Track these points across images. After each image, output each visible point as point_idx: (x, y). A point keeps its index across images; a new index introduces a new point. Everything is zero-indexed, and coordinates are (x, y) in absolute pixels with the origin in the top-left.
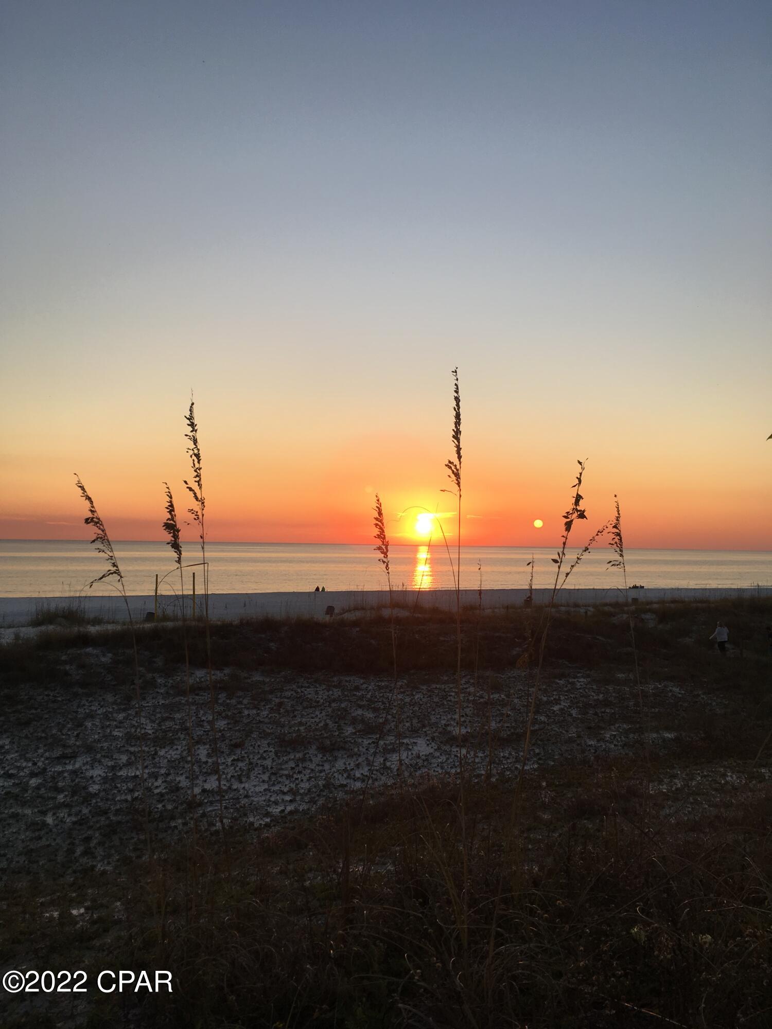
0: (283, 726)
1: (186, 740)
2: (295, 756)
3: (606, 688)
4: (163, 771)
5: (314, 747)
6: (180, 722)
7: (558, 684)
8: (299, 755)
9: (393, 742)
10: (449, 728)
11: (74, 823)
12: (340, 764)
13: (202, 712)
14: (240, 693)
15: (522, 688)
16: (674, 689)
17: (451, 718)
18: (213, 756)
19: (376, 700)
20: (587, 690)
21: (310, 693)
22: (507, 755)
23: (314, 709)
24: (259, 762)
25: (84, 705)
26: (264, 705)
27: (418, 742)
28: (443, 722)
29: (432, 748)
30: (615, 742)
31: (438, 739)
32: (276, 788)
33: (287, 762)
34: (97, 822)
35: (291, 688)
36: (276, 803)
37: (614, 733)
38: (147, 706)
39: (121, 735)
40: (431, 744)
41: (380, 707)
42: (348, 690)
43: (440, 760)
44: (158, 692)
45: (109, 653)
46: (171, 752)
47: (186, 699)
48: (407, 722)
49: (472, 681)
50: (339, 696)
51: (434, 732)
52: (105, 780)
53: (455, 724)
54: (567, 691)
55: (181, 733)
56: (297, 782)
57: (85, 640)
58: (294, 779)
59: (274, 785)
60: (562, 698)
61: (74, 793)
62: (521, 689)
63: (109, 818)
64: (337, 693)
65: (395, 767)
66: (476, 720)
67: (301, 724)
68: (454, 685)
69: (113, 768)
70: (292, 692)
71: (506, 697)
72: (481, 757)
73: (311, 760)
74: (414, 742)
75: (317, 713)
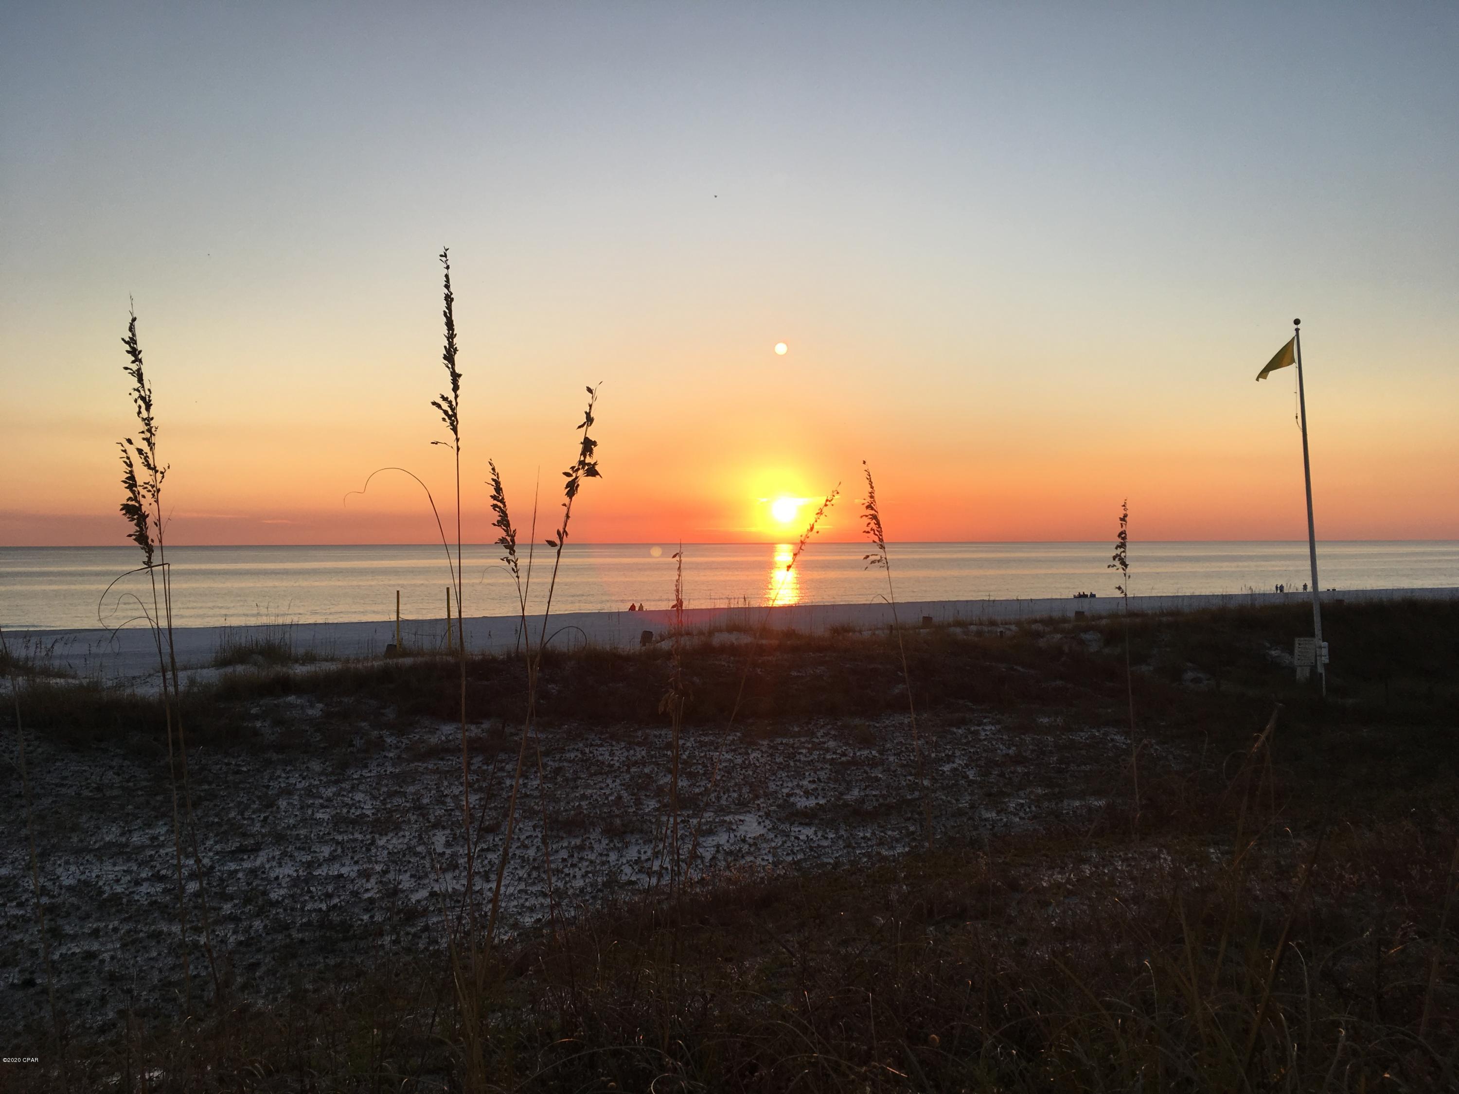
0: (557, 801)
1: (418, 823)
2: (570, 843)
3: (1021, 739)
4: (378, 868)
5: (598, 830)
6: (413, 799)
7: (955, 733)
8: (578, 841)
9: (711, 819)
10: (792, 799)
11: (240, 943)
12: (632, 853)
13: (446, 783)
14: (502, 756)
15: (903, 741)
16: (1117, 737)
17: (798, 785)
18: (453, 845)
19: (695, 761)
20: (994, 743)
21: (603, 754)
22: (868, 835)
23: (605, 776)
24: (518, 852)
25: (279, 777)
26: (536, 772)
27: (746, 819)
28: (785, 791)
29: (765, 827)
30: (1022, 814)
31: (775, 815)
32: (534, 889)
33: (558, 851)
34: (273, 941)
35: (576, 748)
36: (532, 909)
37: (1022, 801)
38: (369, 777)
39: (326, 817)
40: (764, 822)
41: (698, 772)
42: (657, 748)
43: (773, 844)
44: (385, 757)
45: (318, 702)
46: (394, 841)
47: (425, 765)
48: (734, 791)
49: (833, 732)
50: (643, 757)
51: (771, 805)
52: (295, 882)
53: (802, 793)
54: (966, 744)
55: (413, 814)
56: (567, 879)
57: (286, 685)
58: (563, 876)
59: (534, 884)
60: (958, 753)
61: (247, 901)
62: (901, 742)
63: (290, 936)
64: (641, 753)
65: (708, 856)
66: (833, 786)
67: (583, 797)
68: (808, 739)
69: (309, 865)
70: (576, 753)
71: (879, 754)
72: (831, 838)
73: (592, 849)
74: (740, 820)
75: (609, 781)
